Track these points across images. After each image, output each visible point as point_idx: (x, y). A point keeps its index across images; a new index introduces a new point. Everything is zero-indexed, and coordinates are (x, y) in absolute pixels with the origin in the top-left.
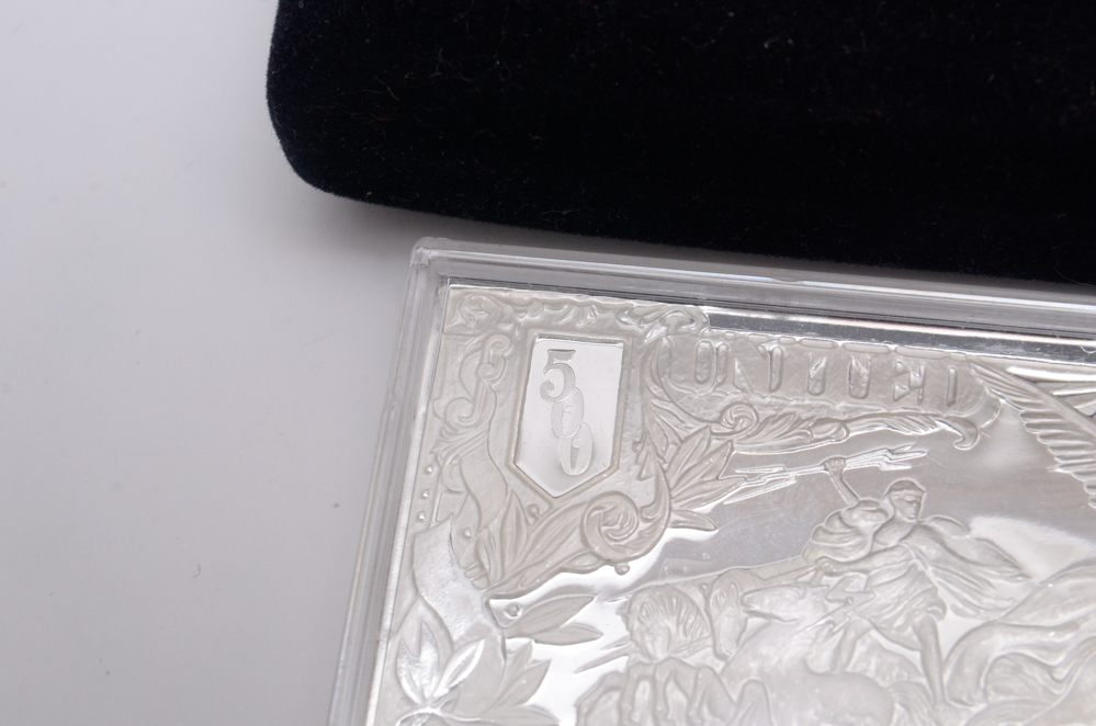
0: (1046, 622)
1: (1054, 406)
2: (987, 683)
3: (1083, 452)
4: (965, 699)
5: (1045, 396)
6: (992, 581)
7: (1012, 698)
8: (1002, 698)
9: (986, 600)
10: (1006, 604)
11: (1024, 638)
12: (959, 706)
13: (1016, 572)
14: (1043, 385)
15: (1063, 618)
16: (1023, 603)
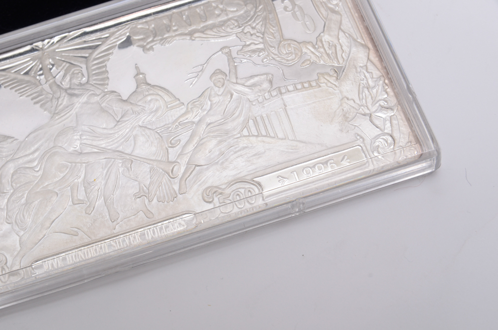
0: (28, 152)
1: (13, 76)
2: (12, 182)
3: (27, 88)
4: (5, 191)
5: (9, 74)
6: (5, 146)
7: (22, 184)
8: (18, 185)
9: (4, 154)
10: (12, 152)
11: (21, 161)
12: (4, 194)
13: (12, 139)
14: (7, 70)
15: (33, 149)
16: (18, 149)
